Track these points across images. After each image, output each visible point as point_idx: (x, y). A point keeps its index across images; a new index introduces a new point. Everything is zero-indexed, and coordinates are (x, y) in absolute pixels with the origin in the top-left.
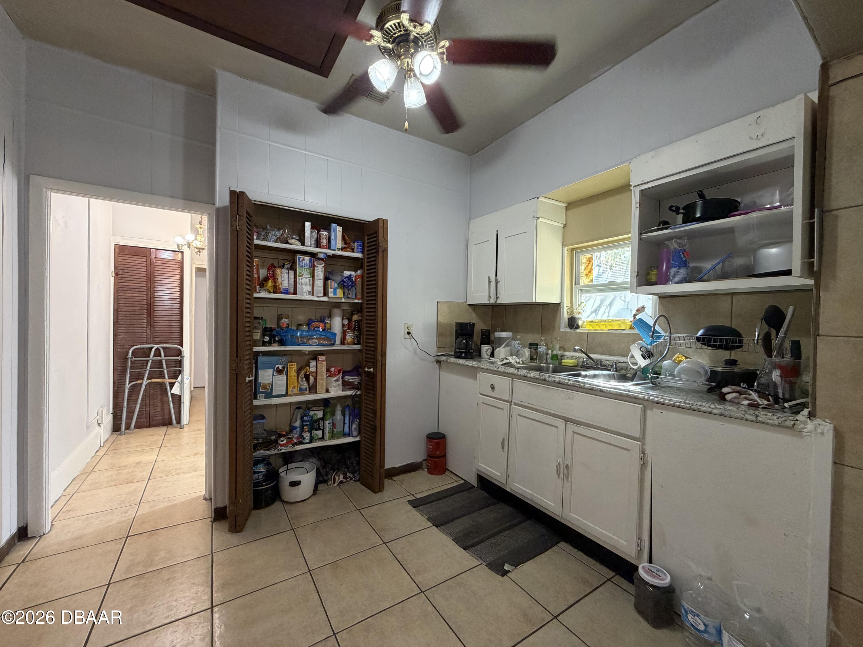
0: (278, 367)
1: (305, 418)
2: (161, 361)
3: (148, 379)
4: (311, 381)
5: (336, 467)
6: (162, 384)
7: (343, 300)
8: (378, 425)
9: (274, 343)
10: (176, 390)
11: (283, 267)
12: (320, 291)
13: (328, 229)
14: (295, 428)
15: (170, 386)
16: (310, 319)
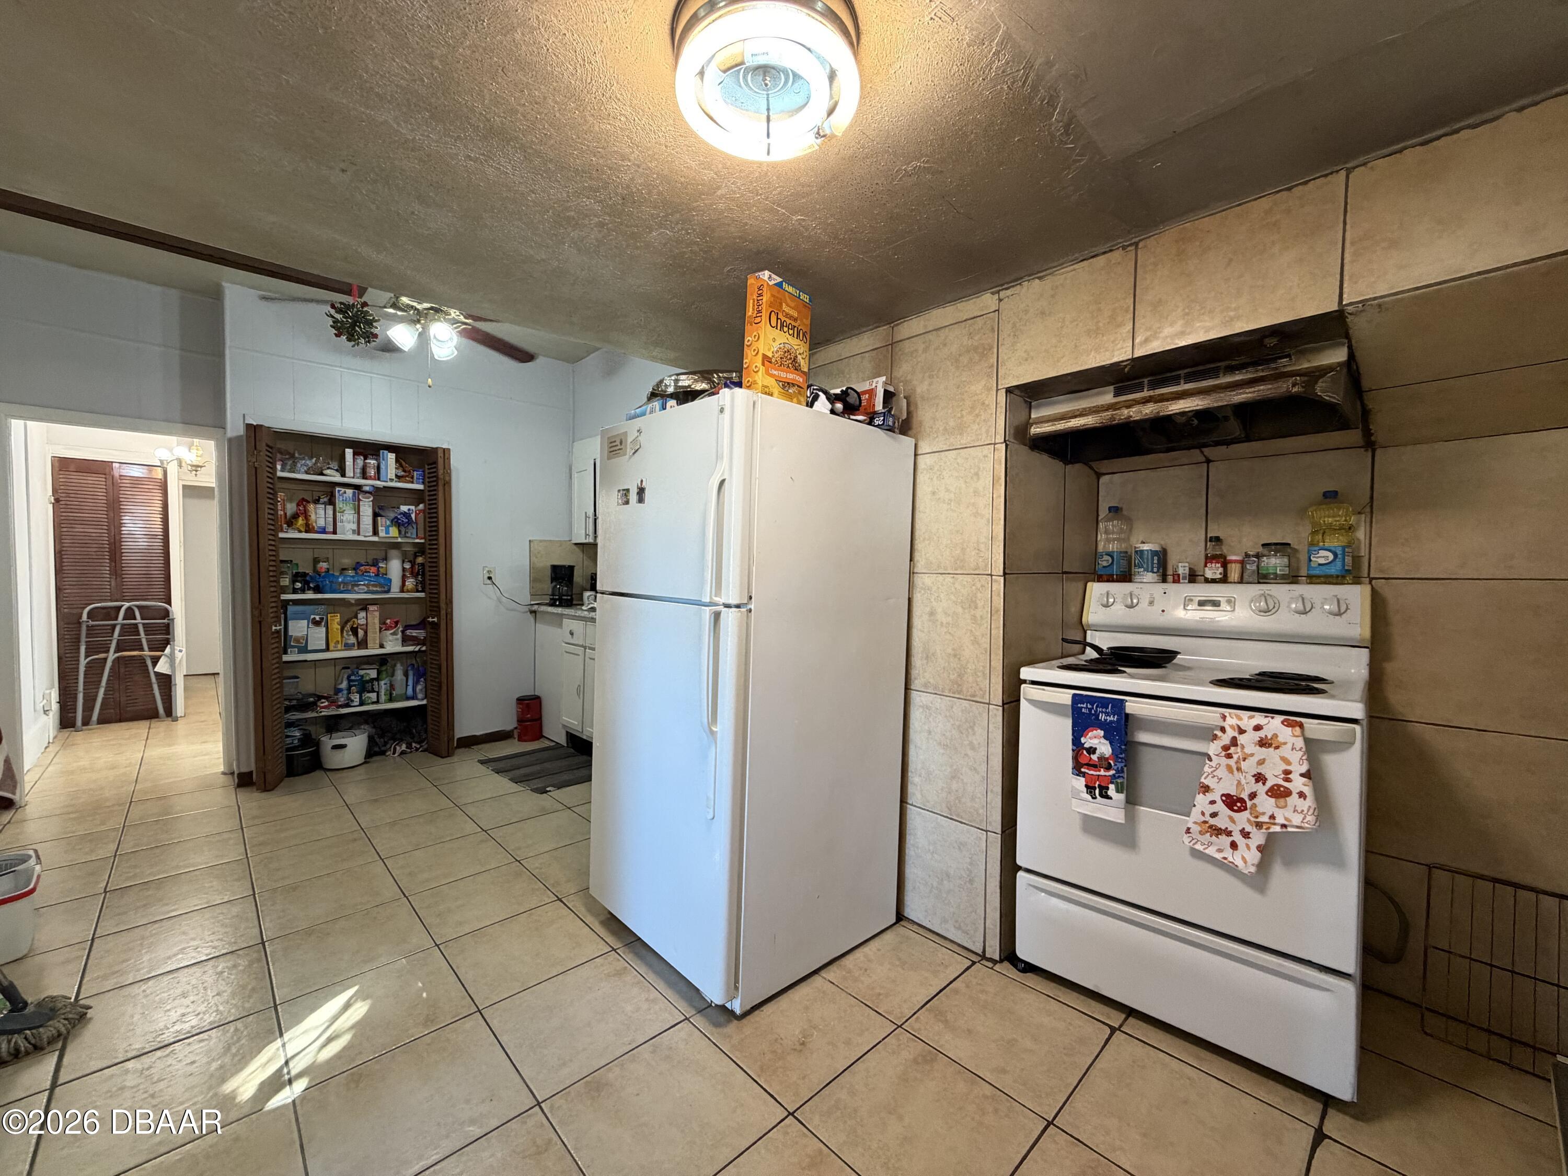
0: (315, 618)
1: (353, 678)
2: (136, 625)
3: (115, 652)
4: (359, 635)
5: (398, 736)
6: (142, 660)
7: (400, 540)
8: (444, 680)
9: (308, 590)
10: (162, 667)
11: (317, 501)
12: (367, 528)
13: (376, 455)
14: (341, 690)
15: (152, 662)
16: (358, 563)
